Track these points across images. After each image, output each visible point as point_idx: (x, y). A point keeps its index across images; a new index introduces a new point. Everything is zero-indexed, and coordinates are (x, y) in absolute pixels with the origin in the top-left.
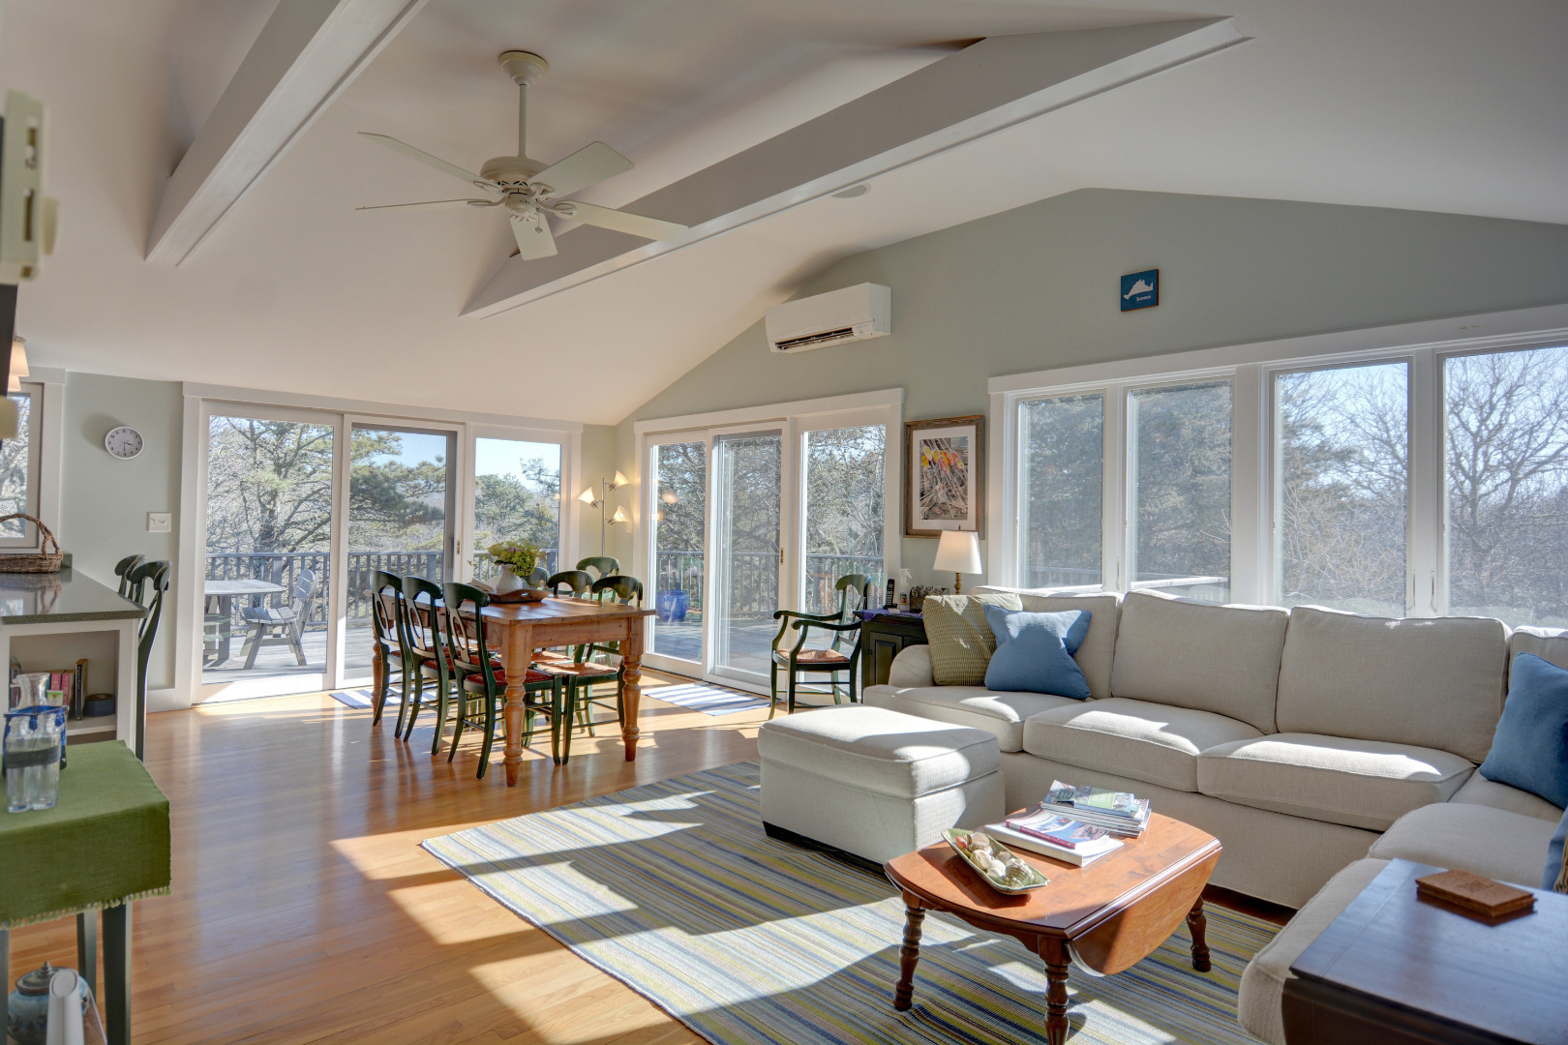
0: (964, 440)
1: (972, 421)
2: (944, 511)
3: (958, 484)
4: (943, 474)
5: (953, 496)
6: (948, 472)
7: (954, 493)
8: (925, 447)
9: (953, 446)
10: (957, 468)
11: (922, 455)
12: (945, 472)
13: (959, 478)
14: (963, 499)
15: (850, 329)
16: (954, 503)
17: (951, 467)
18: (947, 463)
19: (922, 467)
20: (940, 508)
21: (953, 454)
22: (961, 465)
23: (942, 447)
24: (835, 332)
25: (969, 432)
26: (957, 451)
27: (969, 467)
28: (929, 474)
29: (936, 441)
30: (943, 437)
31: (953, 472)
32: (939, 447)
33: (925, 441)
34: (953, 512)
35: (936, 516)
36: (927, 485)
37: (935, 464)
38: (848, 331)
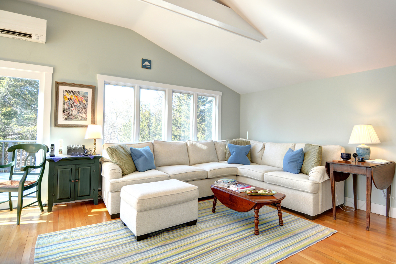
0: (87, 93)
1: (90, 87)
2: (75, 117)
3: (83, 108)
4: (75, 104)
5: (80, 112)
6: (78, 103)
7: (80, 111)
8: (66, 93)
9: (81, 94)
10: (82, 102)
11: (64, 96)
12: (77, 103)
13: (84, 106)
14: (85, 113)
15: (31, 35)
16: (80, 115)
17: (79, 102)
18: (78, 100)
19: (64, 100)
20: (74, 116)
21: (80, 97)
22: (84, 101)
23: (75, 94)
24: (18, 33)
25: (90, 91)
26: (82, 96)
27: (88, 103)
28: (68, 103)
29: (72, 91)
30: (76, 90)
31: (80, 104)
32: (74, 94)
33: (66, 91)
34: (80, 118)
35: (71, 119)
36: (66, 107)
37: (71, 100)
38: (29, 36)
